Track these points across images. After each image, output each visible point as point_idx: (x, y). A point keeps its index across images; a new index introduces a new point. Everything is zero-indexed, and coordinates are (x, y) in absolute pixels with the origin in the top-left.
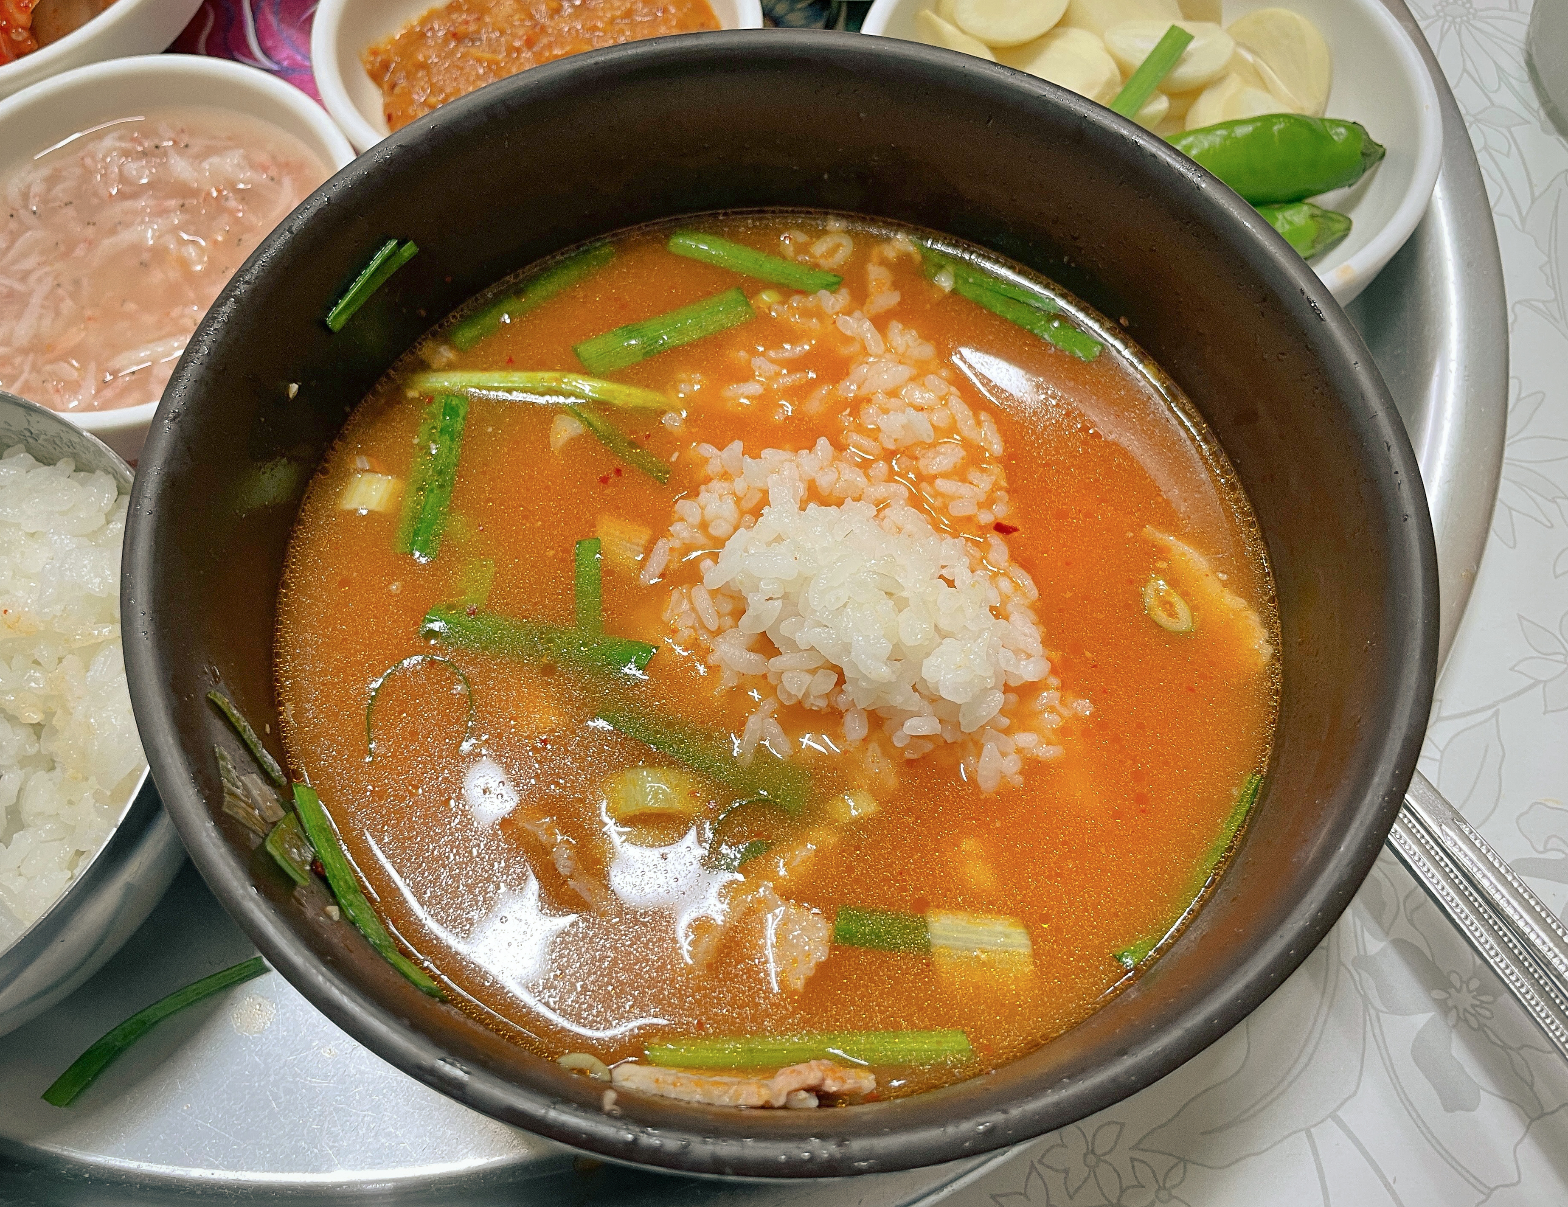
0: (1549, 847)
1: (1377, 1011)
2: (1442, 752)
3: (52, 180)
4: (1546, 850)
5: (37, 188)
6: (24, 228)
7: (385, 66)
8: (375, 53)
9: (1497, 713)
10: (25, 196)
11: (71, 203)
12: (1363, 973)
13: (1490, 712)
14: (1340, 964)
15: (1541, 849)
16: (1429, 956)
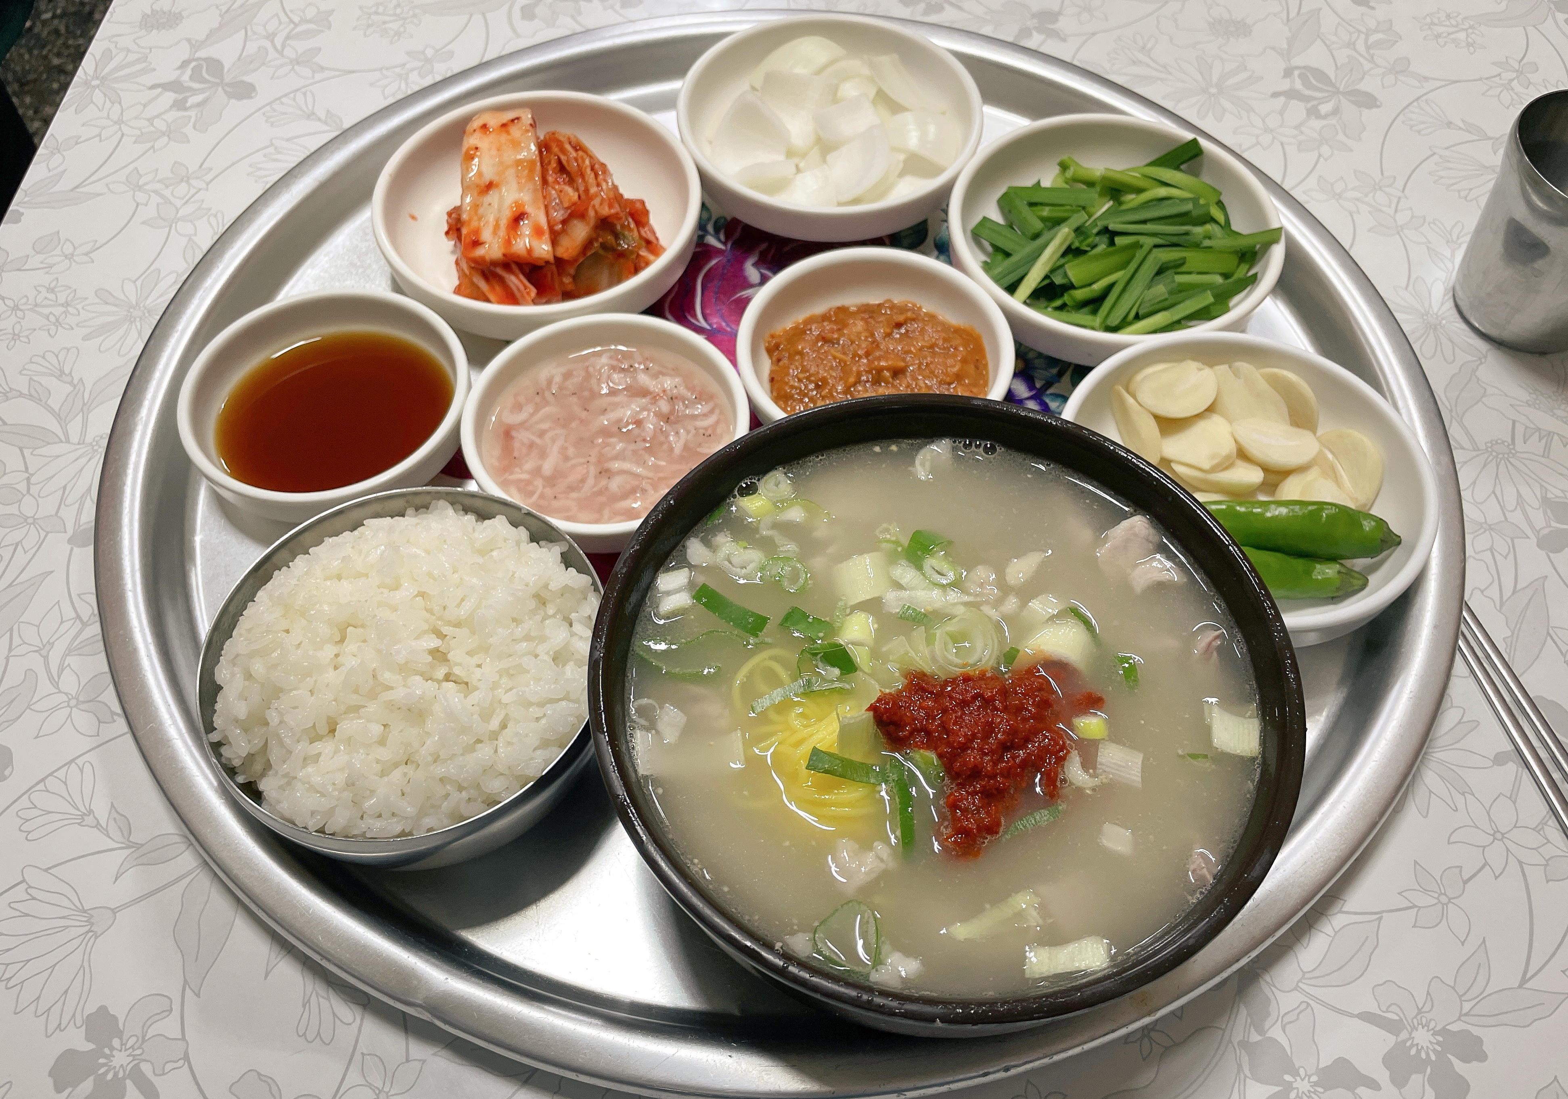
0: (1390, 1009)
1: (1246, 1076)
2: (1336, 933)
3: (567, 376)
4: (1387, 1011)
5: (558, 379)
6: (547, 403)
7: (777, 346)
8: (772, 336)
9: (1380, 919)
10: (550, 382)
11: (575, 394)
12: (1243, 1051)
13: (1377, 916)
14: (1230, 1041)
15: (1384, 1010)
16: (1289, 1054)
